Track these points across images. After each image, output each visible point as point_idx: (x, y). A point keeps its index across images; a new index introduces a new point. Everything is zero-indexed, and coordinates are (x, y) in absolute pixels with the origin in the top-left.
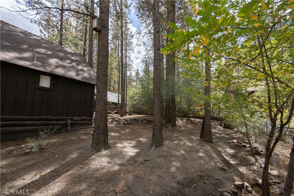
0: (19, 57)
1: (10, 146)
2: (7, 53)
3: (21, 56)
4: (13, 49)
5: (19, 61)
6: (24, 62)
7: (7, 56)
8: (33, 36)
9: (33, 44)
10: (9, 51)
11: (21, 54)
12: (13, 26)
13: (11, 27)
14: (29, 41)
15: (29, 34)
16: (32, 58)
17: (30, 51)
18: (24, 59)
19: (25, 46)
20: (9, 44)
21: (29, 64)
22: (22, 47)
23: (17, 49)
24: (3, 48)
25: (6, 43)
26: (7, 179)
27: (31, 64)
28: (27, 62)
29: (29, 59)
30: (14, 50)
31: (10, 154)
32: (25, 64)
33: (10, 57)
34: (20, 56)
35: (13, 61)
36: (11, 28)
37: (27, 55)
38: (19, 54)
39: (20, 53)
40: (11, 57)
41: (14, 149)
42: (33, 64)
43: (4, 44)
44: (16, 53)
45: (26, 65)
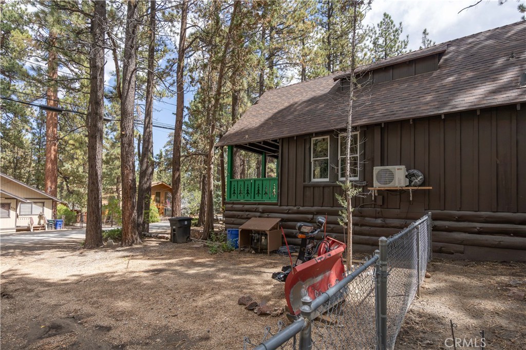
0: (494, 88)
1: (502, 275)
2: (473, 91)
3: (497, 85)
4: (480, 80)
5: (496, 97)
6: (504, 96)
7: (474, 97)
8: (512, 30)
9: (515, 47)
10: (475, 86)
11: (496, 82)
12: (473, 36)
13: (470, 40)
14: (507, 45)
15: (504, 30)
16: (520, 78)
17: (513, 64)
18: (503, 90)
19: (500, 61)
20: (472, 74)
21: (516, 94)
22: (495, 67)
23: (488, 76)
24: (466, 85)
25: (468, 75)
26: (513, 343)
27: (519, 93)
28: (511, 91)
29: (513, 84)
30: (482, 79)
31: (506, 290)
32: (507, 99)
33: (478, 97)
34: (495, 85)
35: (485, 102)
36: (470, 43)
37: (508, 76)
38: (492, 83)
39: (494, 80)
40: (481, 96)
41: (511, 283)
42: (524, 89)
43: (466, 77)
44: (487, 84)
45: (511, 98)
